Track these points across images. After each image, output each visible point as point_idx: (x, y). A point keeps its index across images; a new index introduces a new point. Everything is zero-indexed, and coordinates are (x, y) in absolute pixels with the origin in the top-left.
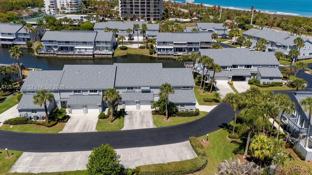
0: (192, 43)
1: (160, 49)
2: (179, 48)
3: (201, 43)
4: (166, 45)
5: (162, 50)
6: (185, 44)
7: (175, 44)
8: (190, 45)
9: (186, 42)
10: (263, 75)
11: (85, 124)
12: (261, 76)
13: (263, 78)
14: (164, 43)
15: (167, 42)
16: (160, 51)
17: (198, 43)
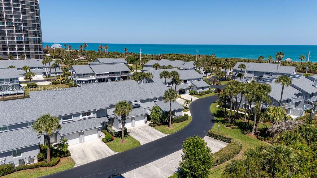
0: (113, 73)
1: (82, 81)
2: (101, 79)
3: (122, 72)
4: (87, 77)
5: (84, 82)
6: (107, 74)
7: (97, 75)
8: (112, 75)
9: (108, 73)
10: (198, 86)
11: (95, 150)
12: (196, 87)
13: (199, 88)
14: (84, 75)
15: (87, 74)
16: (83, 83)
17: (119, 73)
